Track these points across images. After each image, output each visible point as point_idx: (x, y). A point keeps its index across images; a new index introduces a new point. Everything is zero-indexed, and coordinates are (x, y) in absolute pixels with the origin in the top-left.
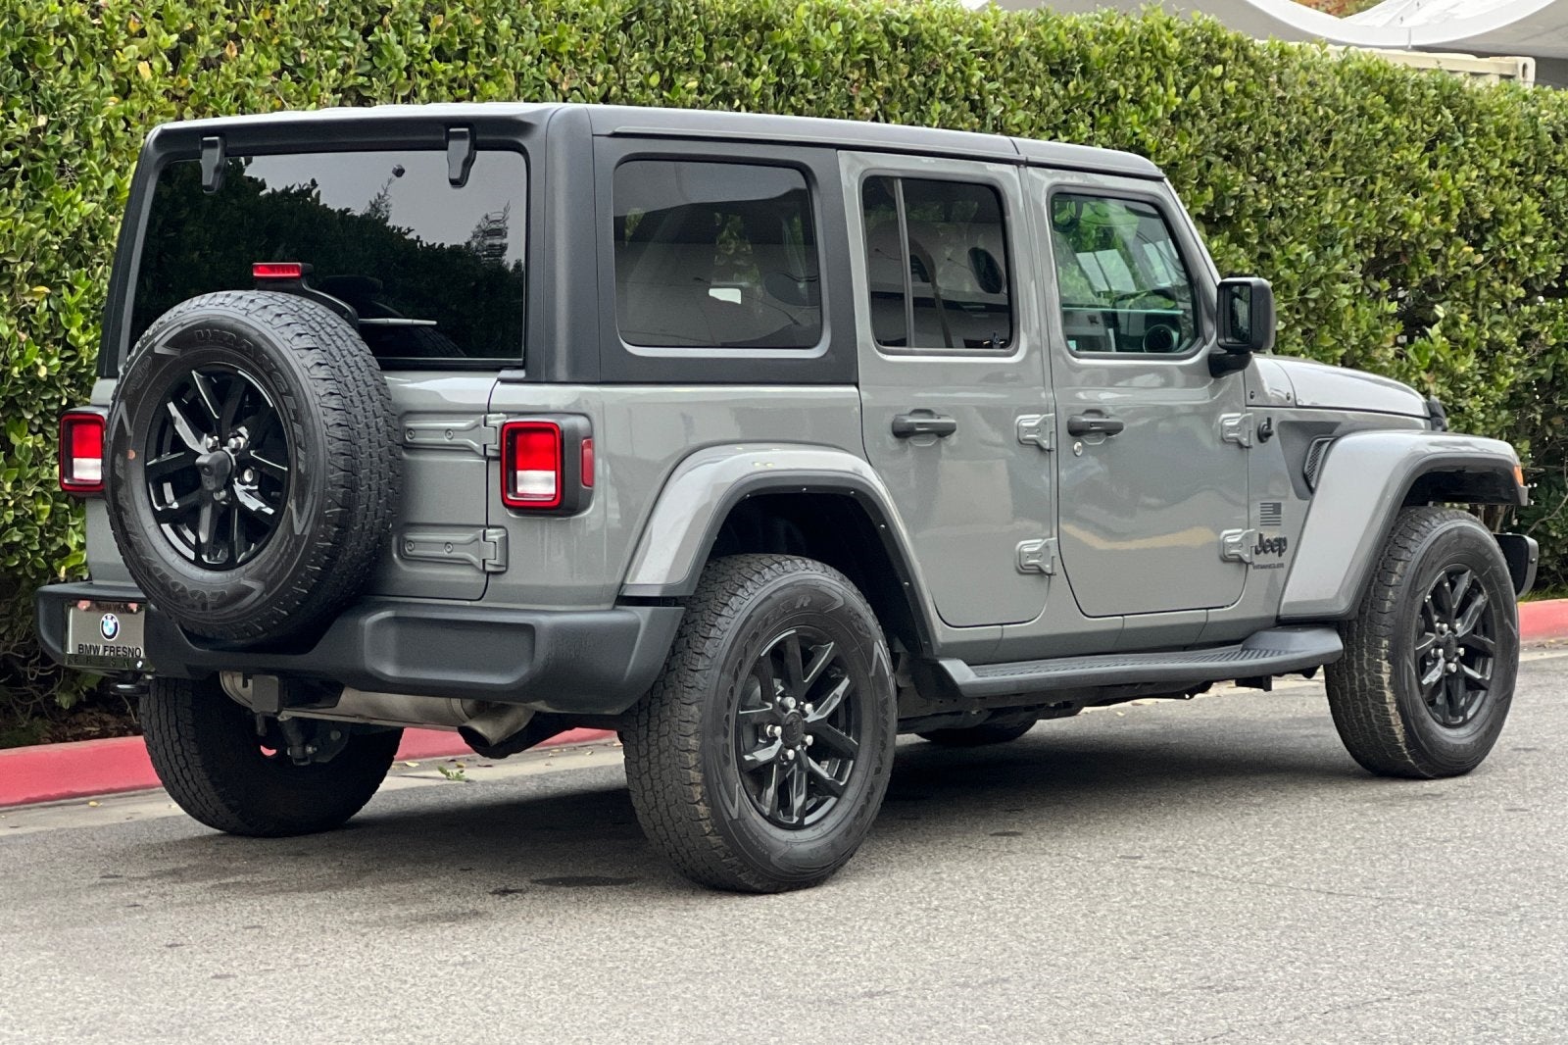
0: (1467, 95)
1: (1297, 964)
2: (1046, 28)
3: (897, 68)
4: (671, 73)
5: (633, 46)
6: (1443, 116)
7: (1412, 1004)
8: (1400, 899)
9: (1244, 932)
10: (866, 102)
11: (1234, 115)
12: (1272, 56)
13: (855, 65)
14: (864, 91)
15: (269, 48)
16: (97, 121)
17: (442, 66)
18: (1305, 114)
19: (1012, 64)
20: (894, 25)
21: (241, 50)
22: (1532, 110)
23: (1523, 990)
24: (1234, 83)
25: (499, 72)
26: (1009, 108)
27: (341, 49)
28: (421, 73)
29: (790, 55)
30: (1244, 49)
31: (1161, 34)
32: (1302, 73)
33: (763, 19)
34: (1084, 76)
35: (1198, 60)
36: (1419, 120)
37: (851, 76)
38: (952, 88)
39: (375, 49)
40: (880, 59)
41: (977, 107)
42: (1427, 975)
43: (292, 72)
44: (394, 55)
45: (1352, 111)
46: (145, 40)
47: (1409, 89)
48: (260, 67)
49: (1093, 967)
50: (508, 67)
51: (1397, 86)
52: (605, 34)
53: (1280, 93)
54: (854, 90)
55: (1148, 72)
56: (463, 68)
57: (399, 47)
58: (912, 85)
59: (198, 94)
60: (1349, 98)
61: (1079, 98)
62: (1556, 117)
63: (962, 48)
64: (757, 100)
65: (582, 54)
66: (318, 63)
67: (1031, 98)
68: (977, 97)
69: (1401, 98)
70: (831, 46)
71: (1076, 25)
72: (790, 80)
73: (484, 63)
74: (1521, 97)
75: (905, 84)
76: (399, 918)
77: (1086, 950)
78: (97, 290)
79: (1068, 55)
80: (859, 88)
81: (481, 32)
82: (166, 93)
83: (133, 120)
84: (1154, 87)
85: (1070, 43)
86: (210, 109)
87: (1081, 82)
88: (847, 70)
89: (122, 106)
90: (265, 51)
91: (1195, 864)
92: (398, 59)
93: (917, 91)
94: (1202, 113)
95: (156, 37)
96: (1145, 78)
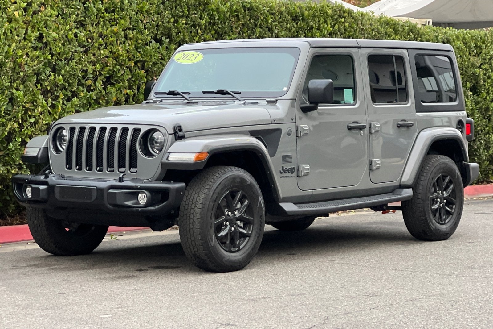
0: (417, 29)
1: (392, 289)
2: (291, 5)
3: (246, 17)
4: (177, 18)
5: (165, 9)
6: (410, 35)
7: (430, 299)
8: (418, 271)
9: (373, 281)
10: (236, 28)
11: (348, 34)
12: (359, 16)
13: (233, 16)
14: (236, 24)
15: (54, 8)
16: (2, 30)
17: (107, 15)
18: (369, 34)
19: (281, 17)
20: (245, 4)
21: (46, 8)
22: (436, 34)
23: (463, 295)
24: (348, 24)
25: (125, 17)
26: (280, 30)
27: (76, 9)
28: (101, 17)
29: (214, 13)
30: (351, 13)
31: (326, 8)
32: (368, 21)
33: (205, 1)
34: (302, 21)
35: (337, 17)
36: (403, 37)
37: (232, 20)
38: (262, 24)
39: (87, 9)
40: (241, 14)
41: (271, 30)
42: (432, 292)
43: (61, 16)
44: (93, 11)
45: (383, 33)
46: (16, 5)
47: (400, 27)
48: (51, 14)
49: (330, 290)
50: (127, 15)
51: (396, 26)
52: (157, 5)
53: (362, 27)
54: (233, 24)
55: (322, 20)
56: (114, 15)
57: (94, 8)
58: (250, 23)
59: (33, 22)
60: (382, 29)
61: (301, 28)
62: (444, 37)
63: (266, 11)
64: (203, 27)
65: (150, 11)
66: (69, 13)
67: (286, 27)
68: (270, 27)
69: (397, 30)
70: (226, 10)
71: (300, 4)
72: (214, 21)
73: (120, 14)
74: (433, 30)
75: (249, 23)
76: (110, 277)
77: (326, 286)
78: (2, 83)
79: (298, 14)
80: (234, 24)
81: (119, 4)
82: (23, 21)
83: (13, 30)
84: (324, 24)
85: (298, 10)
86: (36, 27)
87: (302, 22)
88: (231, 18)
89: (10, 25)
90: (53, 9)
91: (352, 262)
92: (94, 12)
93: (252, 25)
94: (338, 33)
95: (20, 4)
96: (321, 22)
